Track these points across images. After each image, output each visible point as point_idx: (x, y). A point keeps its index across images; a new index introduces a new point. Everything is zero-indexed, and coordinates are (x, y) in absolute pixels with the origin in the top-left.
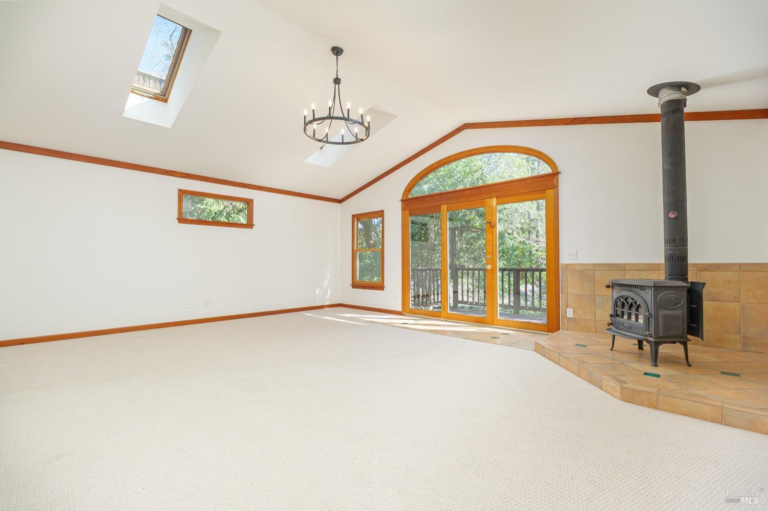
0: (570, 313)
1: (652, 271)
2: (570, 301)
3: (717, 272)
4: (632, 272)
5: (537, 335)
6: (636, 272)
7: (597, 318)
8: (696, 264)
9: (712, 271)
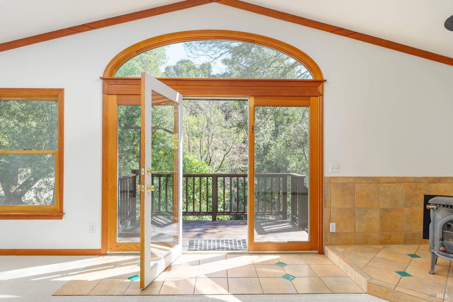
0: (333, 228)
1: (399, 184)
2: (333, 215)
3: (439, 184)
4: (385, 185)
5: (303, 256)
6: (388, 185)
7: (357, 230)
8: (427, 177)
9: (436, 183)
